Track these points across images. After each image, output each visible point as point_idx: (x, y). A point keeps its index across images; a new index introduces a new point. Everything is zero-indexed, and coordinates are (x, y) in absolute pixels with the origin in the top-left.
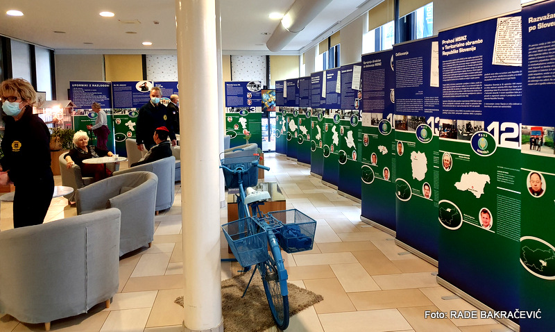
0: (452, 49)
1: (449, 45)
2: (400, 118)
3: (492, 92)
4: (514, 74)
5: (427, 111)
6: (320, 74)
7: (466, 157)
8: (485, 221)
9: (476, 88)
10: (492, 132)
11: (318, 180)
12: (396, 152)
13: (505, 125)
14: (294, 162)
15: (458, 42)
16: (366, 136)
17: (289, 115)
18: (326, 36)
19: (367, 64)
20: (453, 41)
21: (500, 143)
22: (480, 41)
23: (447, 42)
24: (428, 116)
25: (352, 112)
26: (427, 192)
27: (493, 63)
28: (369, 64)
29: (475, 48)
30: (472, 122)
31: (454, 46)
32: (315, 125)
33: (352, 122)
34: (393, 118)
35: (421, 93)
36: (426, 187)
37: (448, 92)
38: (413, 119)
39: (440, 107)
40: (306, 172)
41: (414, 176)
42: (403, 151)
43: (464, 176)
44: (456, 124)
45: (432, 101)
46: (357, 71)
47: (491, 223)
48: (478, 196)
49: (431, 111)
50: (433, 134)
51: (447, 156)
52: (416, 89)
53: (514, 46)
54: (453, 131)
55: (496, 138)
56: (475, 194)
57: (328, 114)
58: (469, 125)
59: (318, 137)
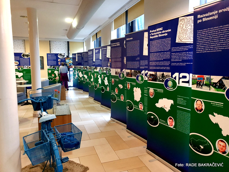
0: (155, 35)
1: (153, 33)
2: (129, 71)
3: (175, 57)
4: (187, 47)
5: (141, 68)
6: (92, 50)
7: (161, 91)
8: (171, 123)
9: (167, 55)
10: (175, 78)
11: (92, 100)
12: (126, 87)
13: (182, 75)
14: (82, 91)
15: (158, 31)
16: (113, 80)
17: (78, 70)
18: (95, 33)
19: (113, 45)
20: (155, 31)
21: (179, 84)
22: (170, 30)
23: (152, 31)
24: (142, 70)
25: (107, 69)
26: (141, 107)
27: (176, 42)
28: (114, 45)
29: (167, 34)
30: (165, 73)
31: (156, 33)
32: (91, 74)
33: (107, 73)
34: (126, 71)
35: (138, 58)
36: (141, 105)
37: (153, 58)
38: (135, 72)
39: (148, 65)
40: (86, 96)
41: (135, 99)
42: (130, 87)
43: (160, 101)
44: (156, 74)
45: (144, 62)
46: (109, 48)
47: (174, 124)
48: (167, 111)
49: (143, 68)
50: (144, 79)
51: (151, 90)
52: (136, 57)
53: (188, 32)
54: (155, 78)
55: (177, 81)
56: (166, 109)
57: (96, 69)
58: (163, 74)
59: (92, 80)
